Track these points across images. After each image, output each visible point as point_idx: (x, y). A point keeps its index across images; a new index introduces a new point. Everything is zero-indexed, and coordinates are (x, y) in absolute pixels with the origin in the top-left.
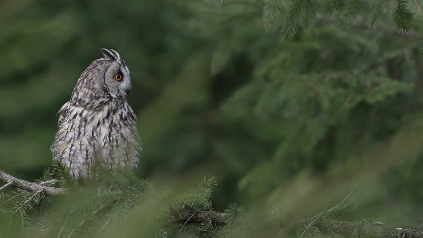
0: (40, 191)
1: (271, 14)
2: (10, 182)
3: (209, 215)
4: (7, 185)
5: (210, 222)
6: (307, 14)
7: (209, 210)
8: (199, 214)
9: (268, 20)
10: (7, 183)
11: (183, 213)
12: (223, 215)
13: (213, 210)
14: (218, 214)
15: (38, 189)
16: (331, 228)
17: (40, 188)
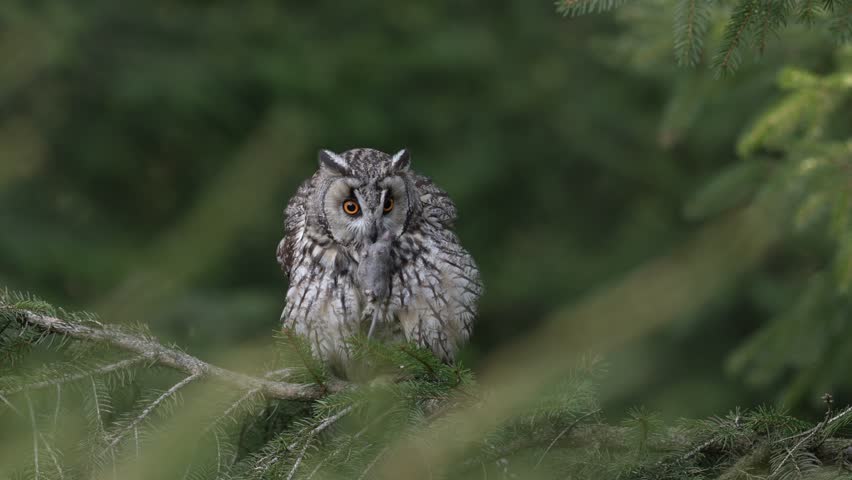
0: (255, 390)
1: (690, 30)
2: (196, 373)
3: (594, 432)
4: (189, 378)
5: (597, 445)
6: (762, 25)
7: (595, 422)
8: (575, 430)
9: (682, 43)
10: (191, 375)
11: (541, 430)
12: (622, 430)
13: (603, 422)
14: (612, 430)
15: (251, 386)
16: (844, 455)
17: (255, 384)
